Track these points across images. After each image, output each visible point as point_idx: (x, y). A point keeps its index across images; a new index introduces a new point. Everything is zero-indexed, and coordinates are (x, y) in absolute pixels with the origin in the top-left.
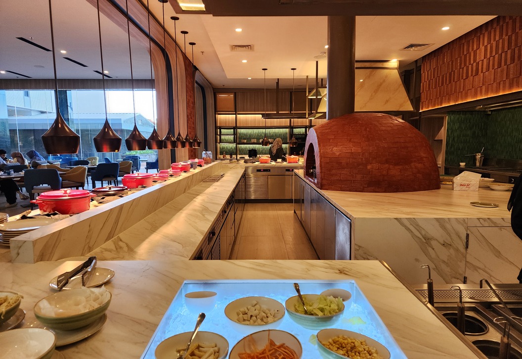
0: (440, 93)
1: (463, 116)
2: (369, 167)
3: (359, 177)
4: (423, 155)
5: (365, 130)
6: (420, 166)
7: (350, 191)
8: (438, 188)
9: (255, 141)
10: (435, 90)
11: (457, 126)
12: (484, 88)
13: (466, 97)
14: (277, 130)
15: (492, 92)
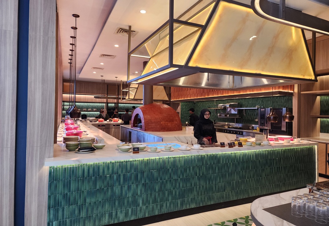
0: (178, 94)
1: (186, 103)
2: (161, 123)
3: (158, 126)
4: (177, 119)
5: (159, 110)
6: (176, 122)
7: (155, 131)
8: (182, 130)
9: (86, 110)
10: (176, 93)
11: (184, 107)
12: (193, 95)
13: (188, 97)
14: (98, 104)
15: (196, 97)
